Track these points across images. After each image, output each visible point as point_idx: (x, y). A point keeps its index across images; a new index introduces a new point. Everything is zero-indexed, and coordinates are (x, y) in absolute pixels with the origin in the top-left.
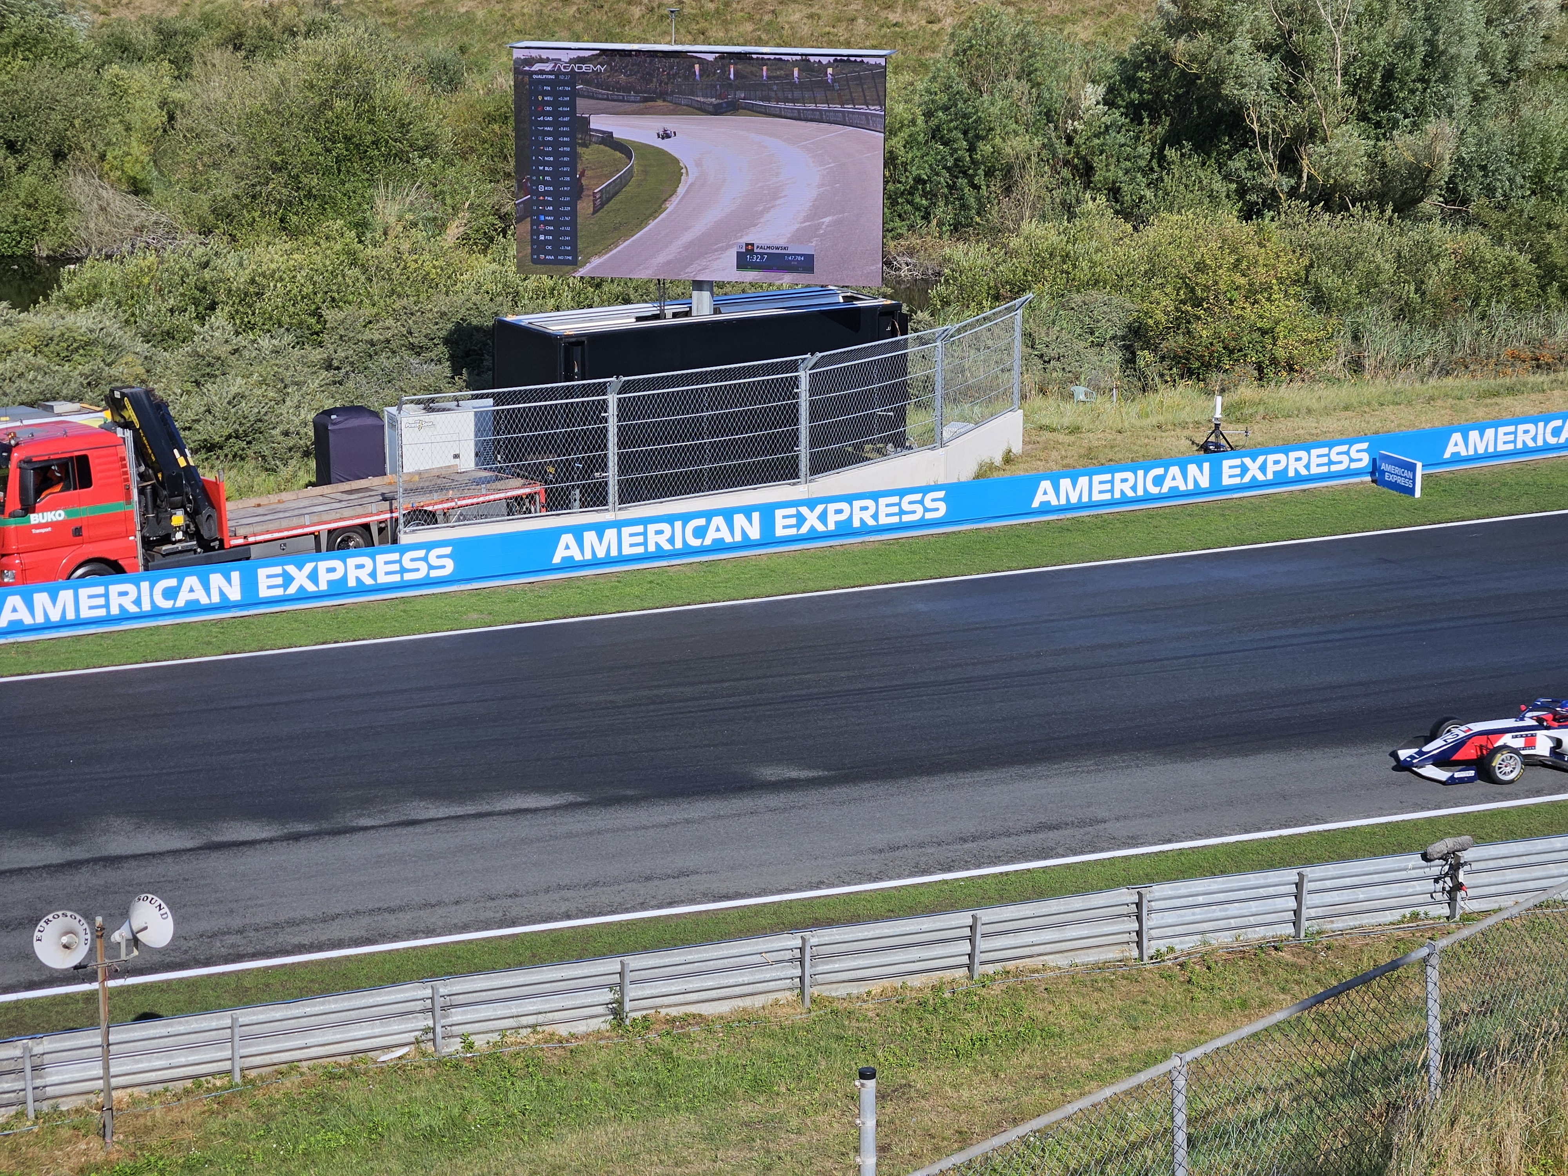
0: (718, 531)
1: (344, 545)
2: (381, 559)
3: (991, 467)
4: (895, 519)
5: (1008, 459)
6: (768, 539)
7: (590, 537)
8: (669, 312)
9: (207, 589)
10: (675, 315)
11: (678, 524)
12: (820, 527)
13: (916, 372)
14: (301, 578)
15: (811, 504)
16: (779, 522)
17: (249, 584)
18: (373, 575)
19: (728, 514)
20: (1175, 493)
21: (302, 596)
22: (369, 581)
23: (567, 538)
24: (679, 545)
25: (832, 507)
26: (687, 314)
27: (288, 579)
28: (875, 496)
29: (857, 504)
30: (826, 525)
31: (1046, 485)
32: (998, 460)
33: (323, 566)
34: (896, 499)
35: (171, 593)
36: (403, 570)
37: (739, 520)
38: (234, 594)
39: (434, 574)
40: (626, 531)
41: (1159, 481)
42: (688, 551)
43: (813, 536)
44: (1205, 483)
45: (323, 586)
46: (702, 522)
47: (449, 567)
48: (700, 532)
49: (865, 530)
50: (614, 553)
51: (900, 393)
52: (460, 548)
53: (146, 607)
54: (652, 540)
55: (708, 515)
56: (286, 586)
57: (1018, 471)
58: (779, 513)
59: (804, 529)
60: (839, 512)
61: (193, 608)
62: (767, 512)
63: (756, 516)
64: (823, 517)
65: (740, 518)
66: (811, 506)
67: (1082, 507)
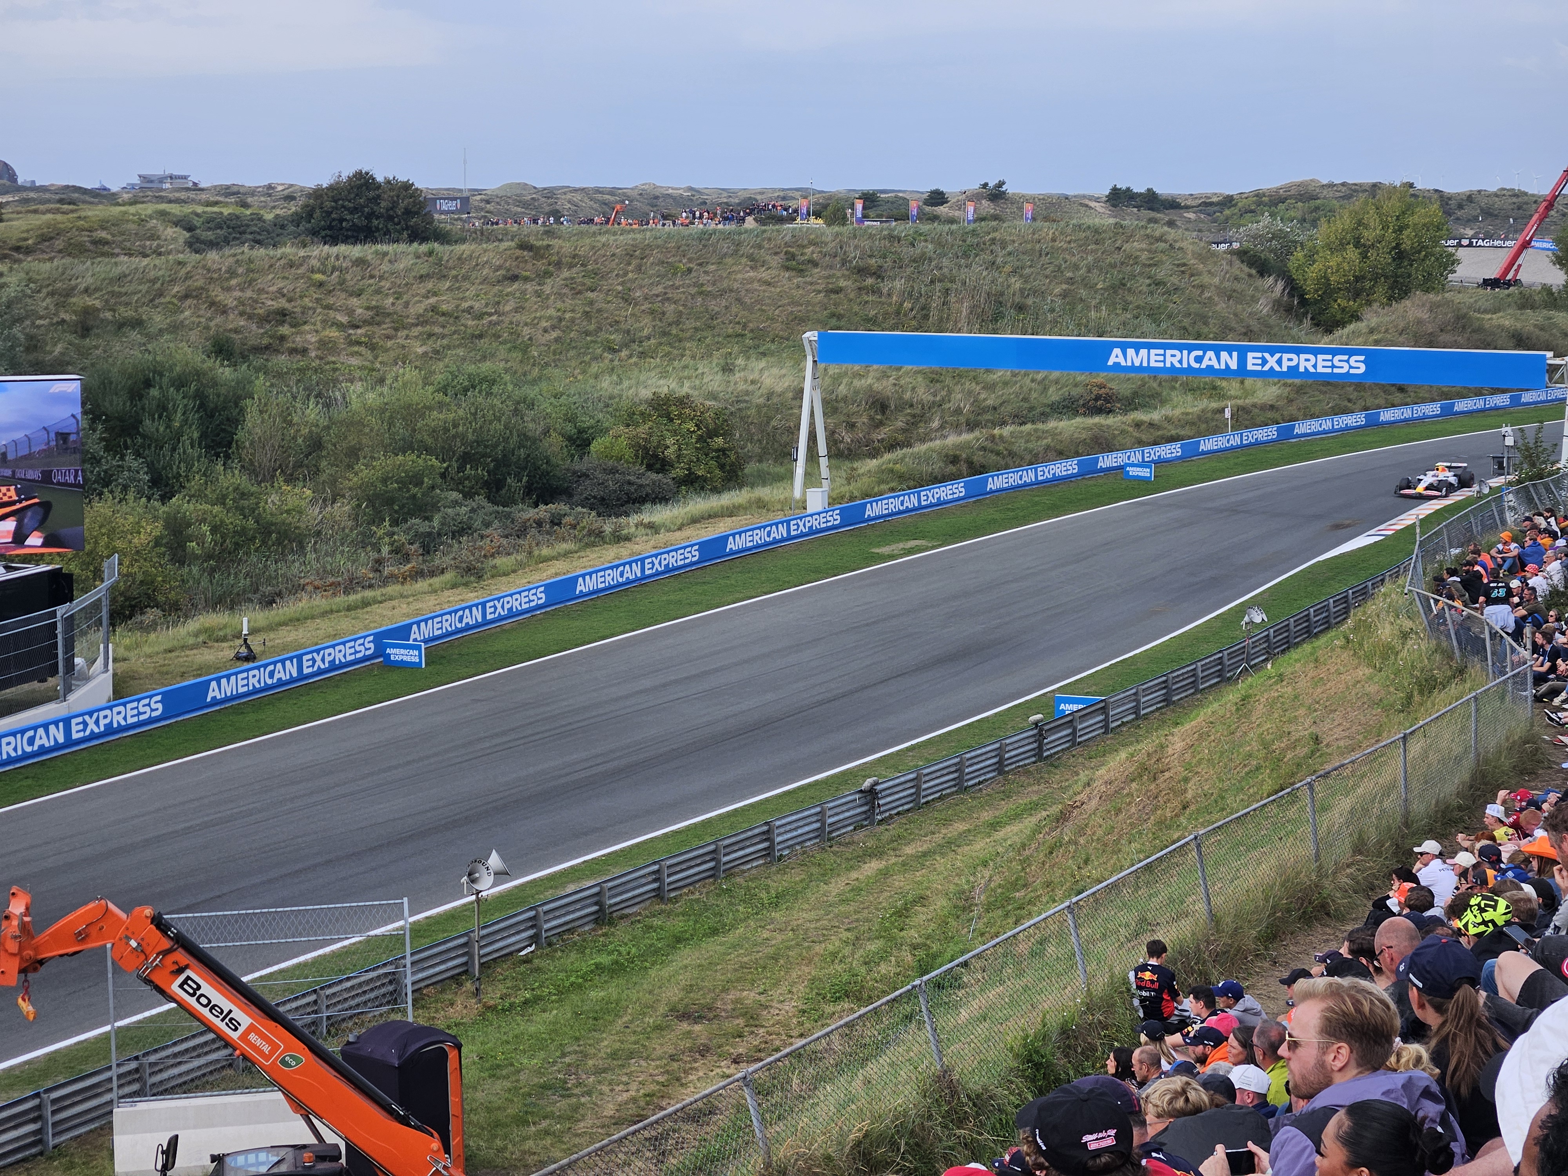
0: (42, 740)
4: (137, 719)
6: (70, 742)
11: (19, 737)
12: (96, 730)
16: (74, 728)
19: (46, 726)
20: (280, 683)
24: (20, 752)
25: (102, 713)
30: (98, 727)
31: (214, 684)
34: (136, 704)
42: (26, 756)
44: (295, 674)
55: (33, 727)
59: (87, 732)
60: (105, 717)
63: (61, 725)
65: (52, 728)
66: (90, 714)
67: (233, 698)
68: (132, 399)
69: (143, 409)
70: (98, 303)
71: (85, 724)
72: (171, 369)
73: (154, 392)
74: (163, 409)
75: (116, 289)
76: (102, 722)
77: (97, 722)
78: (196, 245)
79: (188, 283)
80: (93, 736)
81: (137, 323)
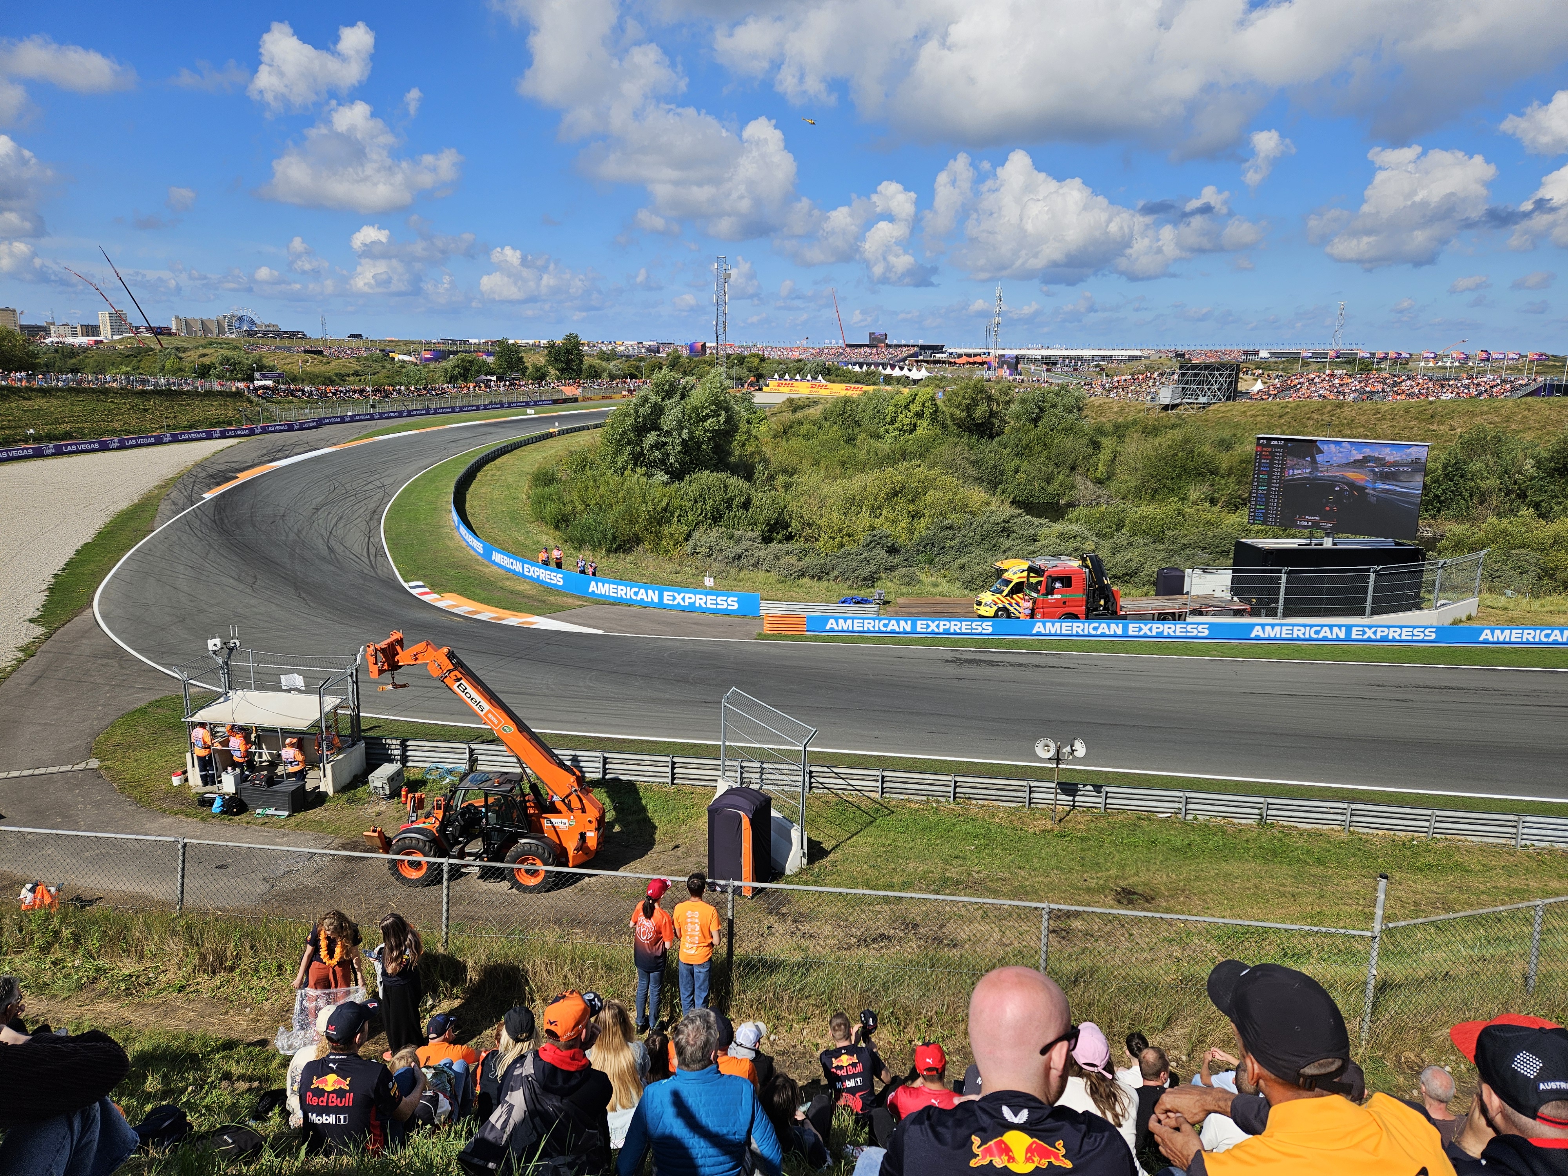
0: (1325, 633)
1: (1164, 619)
2: (1178, 626)
3: (1461, 621)
4: (1410, 638)
5: (1469, 618)
7: (1268, 628)
8: (1313, 543)
9: (1109, 629)
10: (1316, 545)
11: (1308, 628)
12: (1373, 637)
13: (1426, 577)
14: (1145, 629)
15: (1370, 627)
16: (1354, 632)
17: (1125, 629)
18: (1174, 632)
19: (1332, 628)
20: (1556, 642)
21: (1144, 636)
22: (1173, 634)
23: (1258, 628)
25: (1379, 629)
26: (1321, 545)
27: (1140, 629)
28: (1401, 627)
29: (1392, 629)
32: (1464, 619)
33: (1155, 626)
34: (1411, 630)
35: (1095, 629)
36: (1187, 632)
37: (1336, 630)
38: (1119, 632)
39: (1200, 634)
40: (1284, 628)
41: (1547, 636)
43: (1369, 640)
45: (1154, 634)
46: (1319, 628)
47: (1206, 633)
48: (1317, 632)
49: (1394, 640)
50: (1278, 636)
51: (1419, 586)
52: (1211, 626)
53: (1086, 632)
54: (1296, 633)
55: (1322, 626)
56: (1139, 631)
57: (1474, 624)
58: (1354, 629)
59: (1365, 637)
60: (1383, 631)
61: (1103, 635)
62: (1350, 628)
63: (1343, 629)
64: (1375, 633)
71: (1363, 632)
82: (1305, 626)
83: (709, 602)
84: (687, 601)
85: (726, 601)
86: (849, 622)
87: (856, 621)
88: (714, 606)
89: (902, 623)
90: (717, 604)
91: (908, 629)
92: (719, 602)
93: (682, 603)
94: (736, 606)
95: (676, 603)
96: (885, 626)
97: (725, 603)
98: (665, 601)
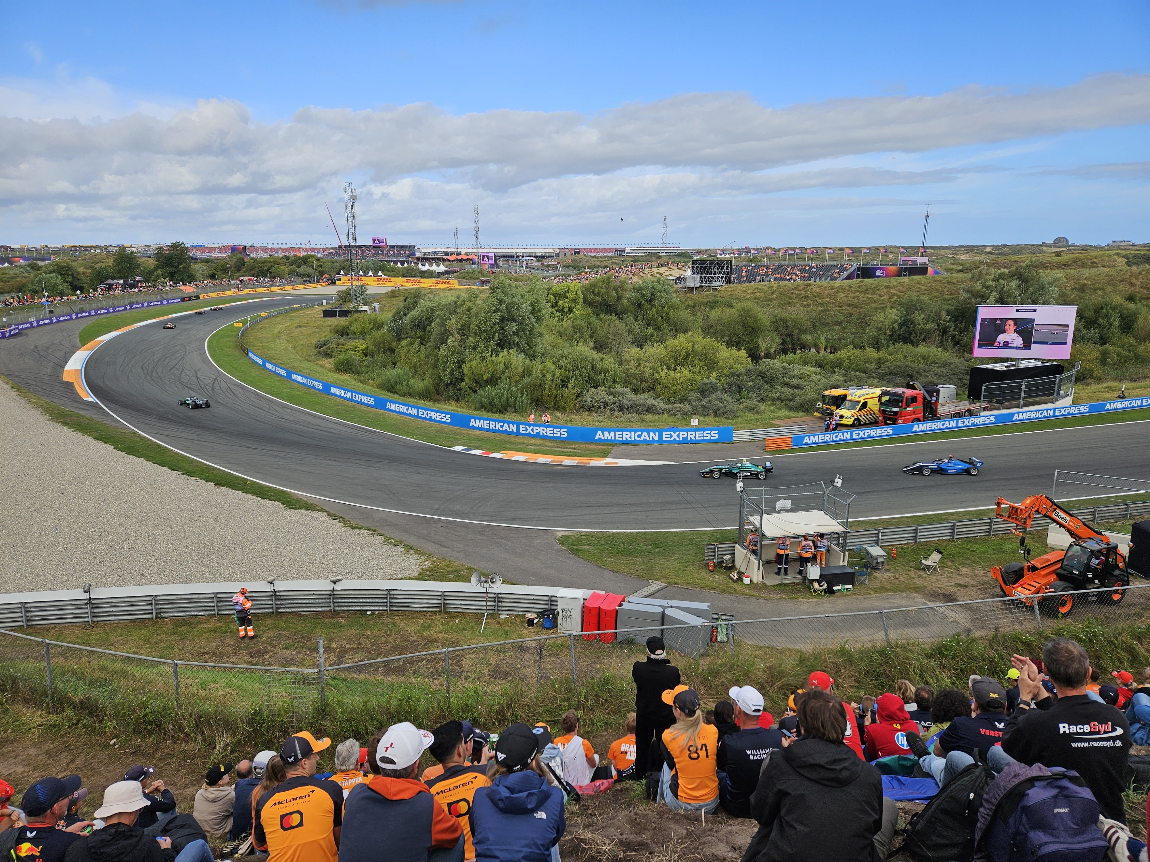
0: (1045, 414)
2: (981, 418)
6: (1054, 416)
7: (1021, 414)
9: (950, 424)
12: (1064, 413)
14: (966, 422)
16: (1057, 412)
17: (957, 423)
18: (980, 422)
19: (1047, 410)
20: (1133, 407)
21: (966, 426)
23: (1016, 415)
24: (1037, 416)
25: (1067, 409)
27: (964, 422)
28: (1075, 406)
29: (1072, 408)
31: (1108, 404)
33: (970, 420)
35: (943, 425)
36: (985, 421)
38: (954, 425)
39: (991, 422)
40: (1024, 413)
41: (1130, 404)
42: (1039, 418)
44: (1139, 405)
45: (971, 424)
48: (1041, 414)
49: (1073, 414)
50: (1019, 418)
52: (996, 416)
53: (939, 428)
54: (1032, 415)
55: (1041, 410)
56: (963, 424)
58: (1057, 410)
62: (1054, 410)
63: (1052, 410)
65: (1049, 411)
66: (1063, 408)
67: (1114, 409)
68: (1095, 312)
69: (1099, 316)
70: (1089, 283)
71: (1061, 411)
72: (1111, 304)
73: (1104, 311)
74: (1107, 316)
75: (1096, 278)
76: (1067, 411)
77: (1065, 411)
78: (1129, 264)
79: (1123, 277)
80: (1063, 415)
81: (1102, 289)
82: (1036, 411)
83: (697, 436)
84: (681, 437)
85: (710, 434)
86: (816, 437)
87: (820, 436)
88: (702, 438)
89: (845, 434)
90: (704, 436)
91: (849, 437)
92: (705, 435)
93: (677, 439)
94: (717, 436)
95: (672, 439)
96: (836, 437)
97: (709, 436)
98: (664, 439)
